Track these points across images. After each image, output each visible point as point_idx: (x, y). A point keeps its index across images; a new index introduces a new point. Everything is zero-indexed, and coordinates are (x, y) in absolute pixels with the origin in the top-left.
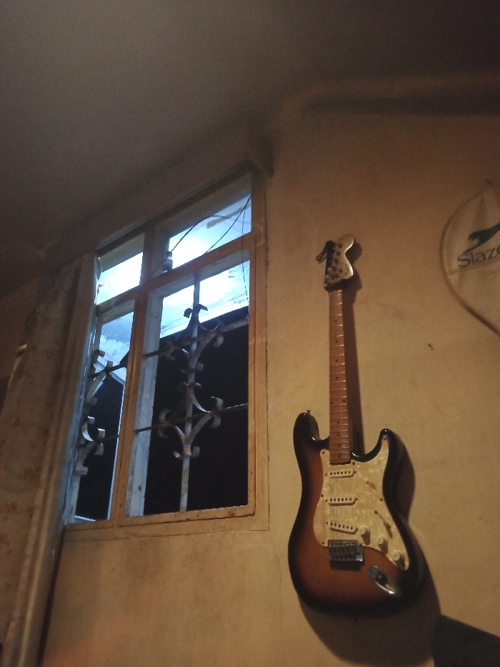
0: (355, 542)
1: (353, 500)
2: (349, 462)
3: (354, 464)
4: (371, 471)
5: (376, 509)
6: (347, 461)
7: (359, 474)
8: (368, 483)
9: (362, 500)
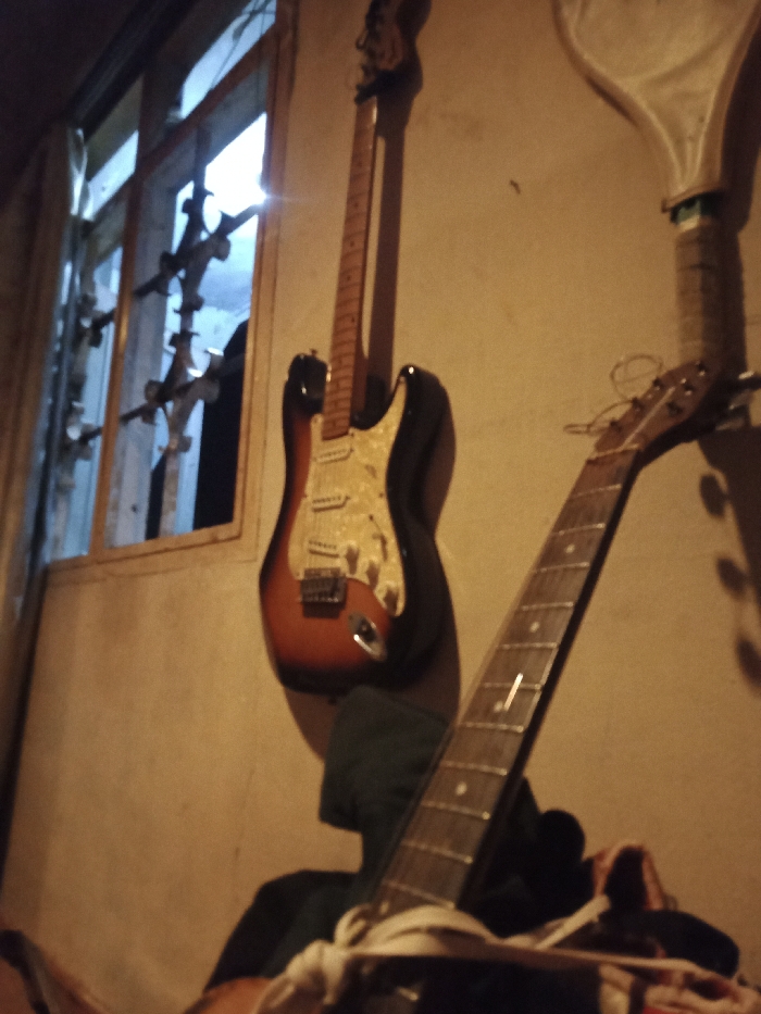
0: (336, 572)
1: (342, 500)
2: (346, 433)
3: (353, 435)
4: (374, 445)
5: (372, 512)
6: (344, 430)
7: (357, 452)
8: (367, 467)
9: (355, 500)
